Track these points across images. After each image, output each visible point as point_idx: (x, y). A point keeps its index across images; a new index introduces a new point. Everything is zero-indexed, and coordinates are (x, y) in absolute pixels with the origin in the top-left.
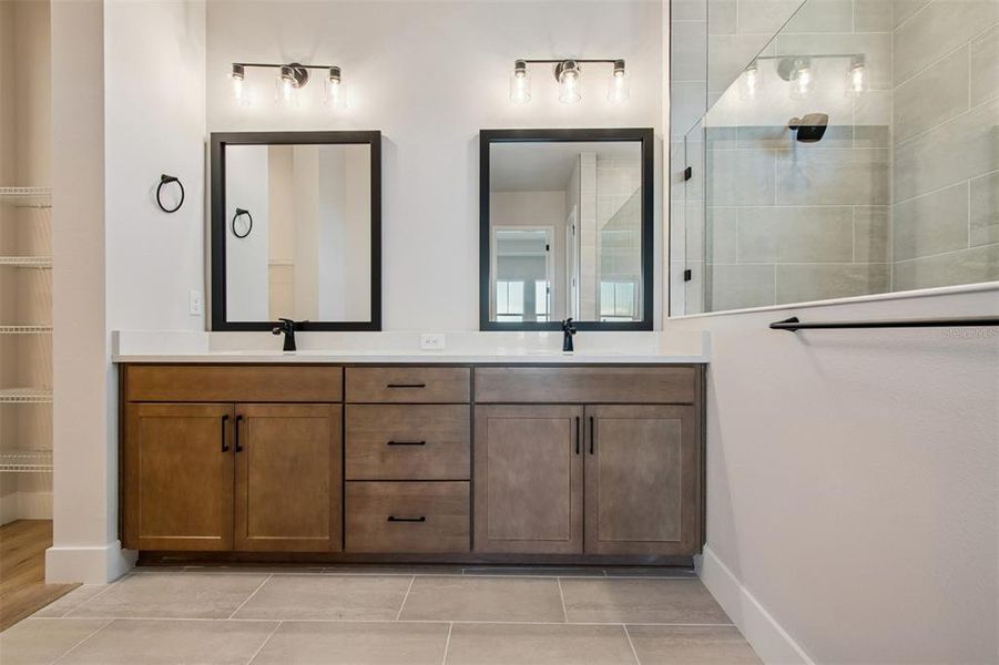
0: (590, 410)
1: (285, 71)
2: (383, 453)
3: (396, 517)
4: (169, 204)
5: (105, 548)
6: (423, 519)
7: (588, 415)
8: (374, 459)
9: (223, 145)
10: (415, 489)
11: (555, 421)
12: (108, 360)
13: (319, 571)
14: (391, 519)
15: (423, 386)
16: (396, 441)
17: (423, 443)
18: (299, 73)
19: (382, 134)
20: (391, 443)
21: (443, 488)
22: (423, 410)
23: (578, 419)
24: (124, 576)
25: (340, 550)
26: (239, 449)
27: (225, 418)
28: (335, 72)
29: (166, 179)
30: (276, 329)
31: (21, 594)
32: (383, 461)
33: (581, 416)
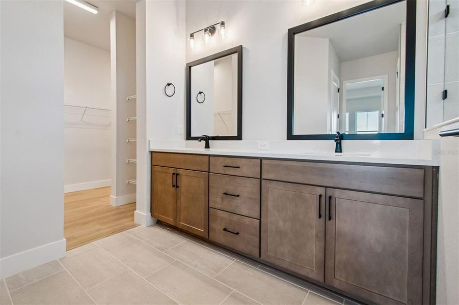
0: (330, 192)
1: (206, 30)
2: (222, 198)
3: (227, 229)
4: (170, 93)
5: (145, 214)
6: (238, 234)
7: (329, 194)
8: (219, 200)
9: (190, 67)
10: (235, 218)
11: (307, 195)
12: (147, 150)
13: (203, 244)
14: (225, 229)
15: (239, 167)
16: (228, 193)
17: (238, 196)
18: (212, 30)
19: (243, 46)
20: (225, 194)
21: (247, 220)
22: (239, 180)
23: (320, 196)
24: (152, 226)
25: (207, 238)
26: (177, 187)
27: (174, 174)
28: (223, 24)
29: (169, 85)
30: (200, 139)
31: (128, 223)
32: (223, 201)
33: (323, 195)
